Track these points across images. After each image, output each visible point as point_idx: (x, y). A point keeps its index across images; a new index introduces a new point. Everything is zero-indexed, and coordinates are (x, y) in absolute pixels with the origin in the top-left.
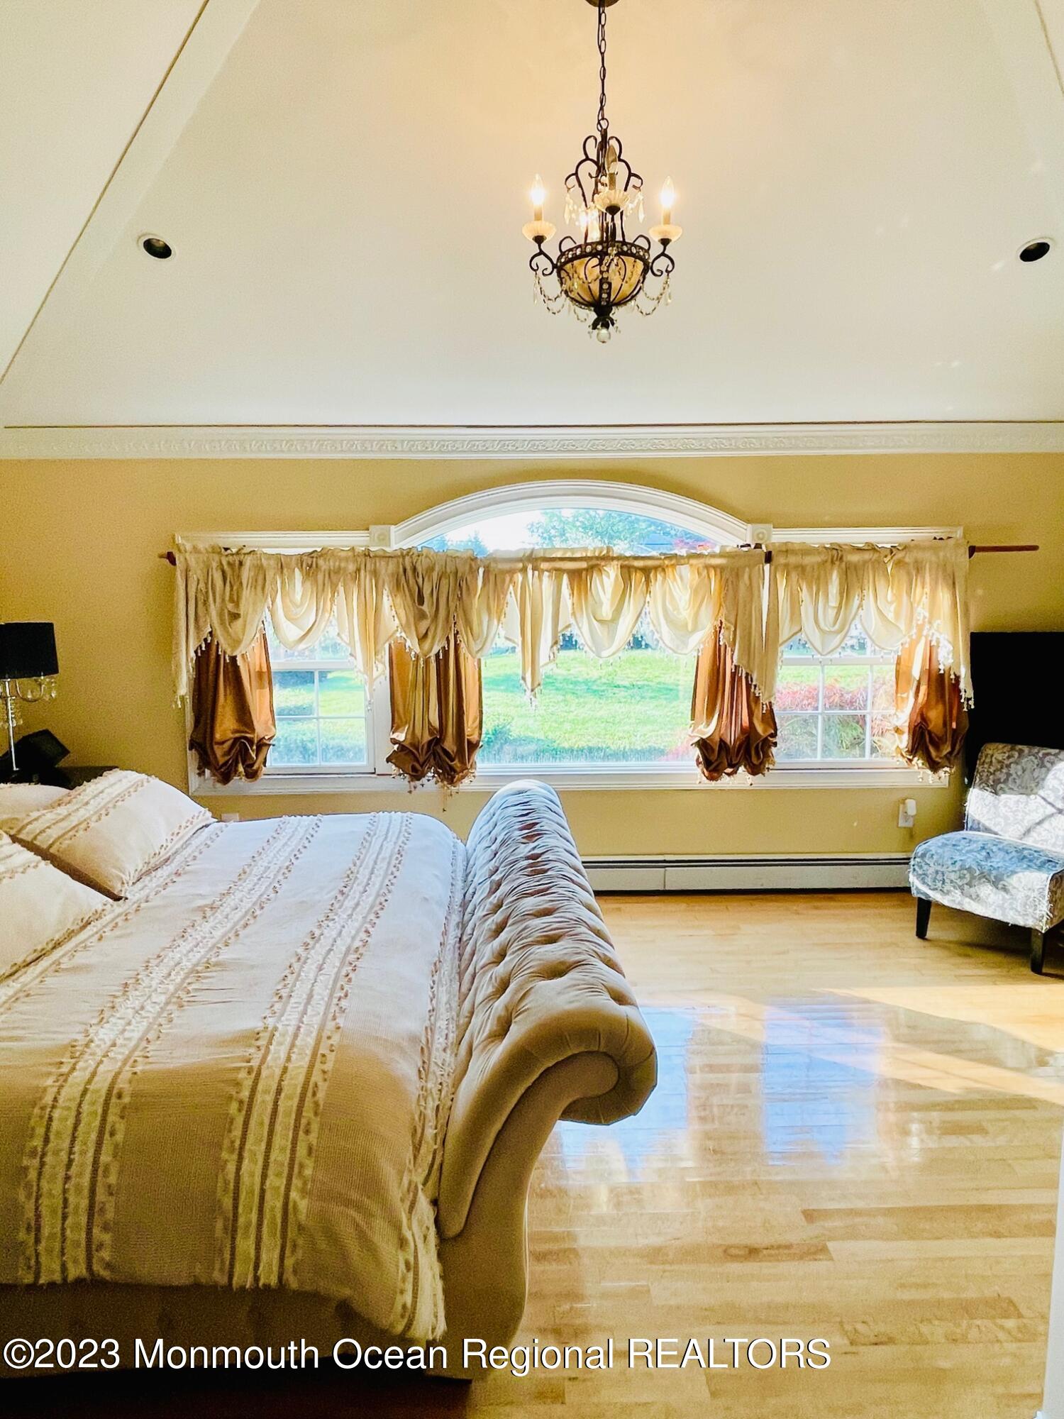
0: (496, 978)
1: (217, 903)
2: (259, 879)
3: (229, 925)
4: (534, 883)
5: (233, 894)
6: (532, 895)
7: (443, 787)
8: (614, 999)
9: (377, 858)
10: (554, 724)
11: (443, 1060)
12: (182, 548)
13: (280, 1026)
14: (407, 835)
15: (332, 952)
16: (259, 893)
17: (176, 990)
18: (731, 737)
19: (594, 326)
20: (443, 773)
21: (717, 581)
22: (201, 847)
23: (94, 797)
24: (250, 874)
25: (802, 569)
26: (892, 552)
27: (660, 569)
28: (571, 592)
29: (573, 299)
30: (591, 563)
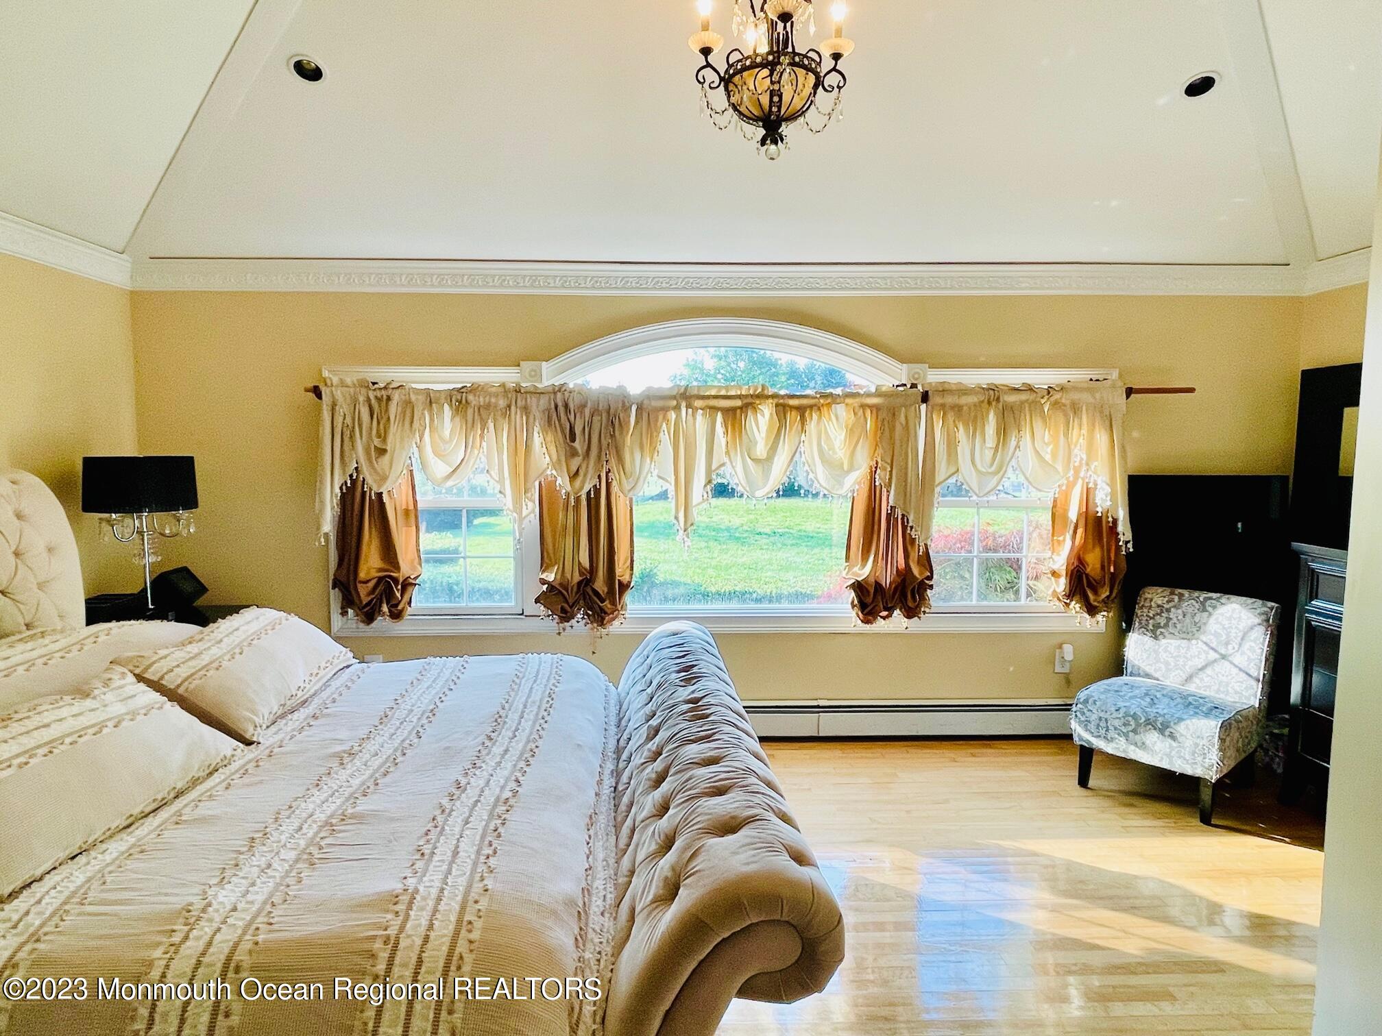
0: (659, 833)
1: (356, 748)
2: (402, 723)
3: (368, 773)
4: (695, 729)
5: (374, 739)
6: (694, 741)
7: (592, 629)
8: (794, 859)
9: (527, 702)
10: (698, 570)
11: (602, 924)
12: (329, 383)
13: (421, 889)
14: (558, 678)
15: (479, 804)
16: (401, 738)
17: (308, 846)
18: (887, 579)
19: (763, 142)
20: (593, 615)
21: (874, 420)
22: (341, 689)
23: (227, 636)
24: (392, 717)
25: (958, 409)
26: (1049, 393)
27: (815, 408)
28: (724, 429)
29: (740, 113)
30: (745, 401)
